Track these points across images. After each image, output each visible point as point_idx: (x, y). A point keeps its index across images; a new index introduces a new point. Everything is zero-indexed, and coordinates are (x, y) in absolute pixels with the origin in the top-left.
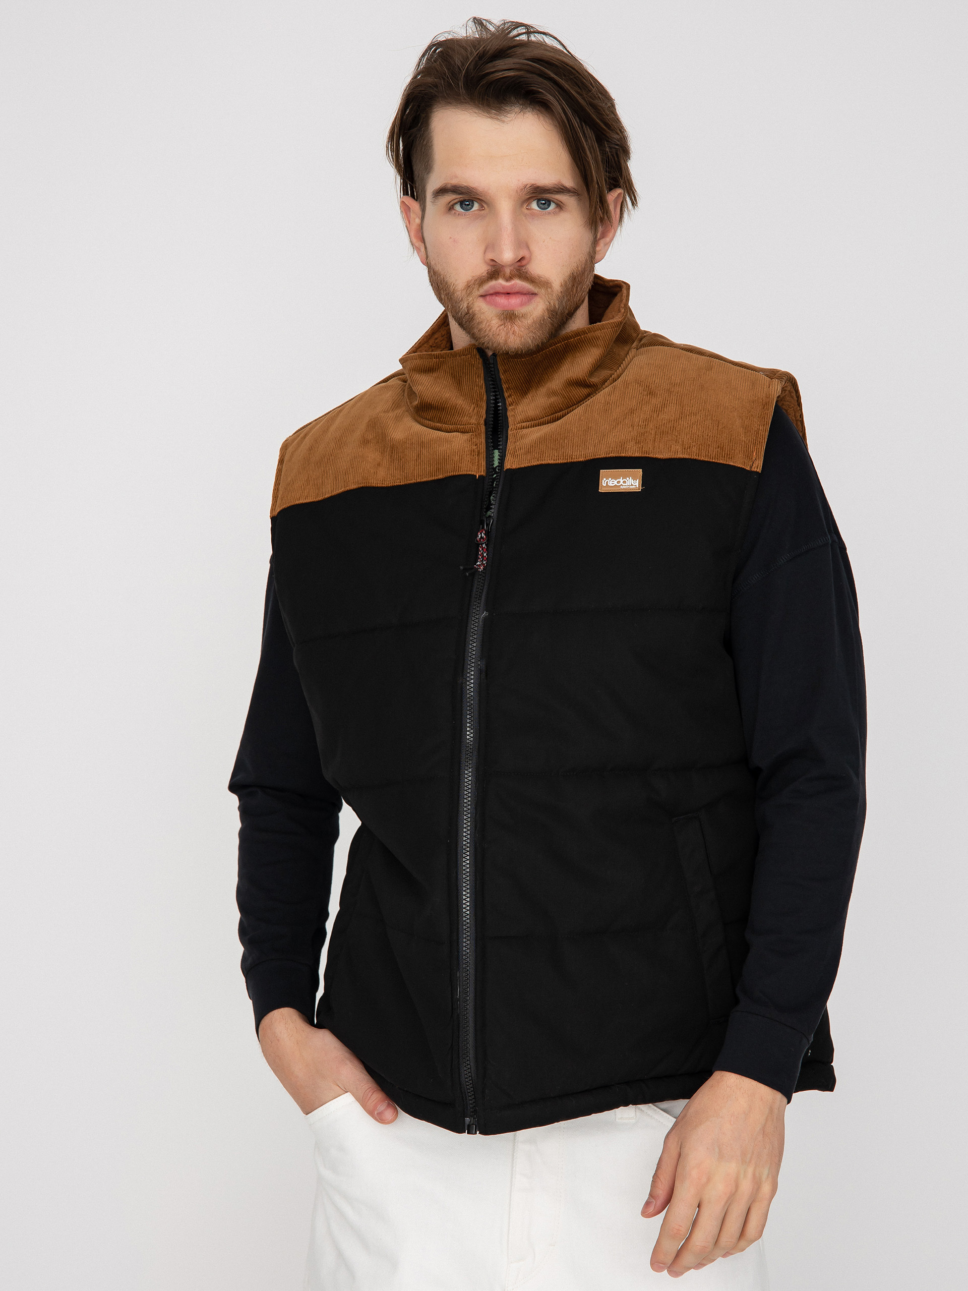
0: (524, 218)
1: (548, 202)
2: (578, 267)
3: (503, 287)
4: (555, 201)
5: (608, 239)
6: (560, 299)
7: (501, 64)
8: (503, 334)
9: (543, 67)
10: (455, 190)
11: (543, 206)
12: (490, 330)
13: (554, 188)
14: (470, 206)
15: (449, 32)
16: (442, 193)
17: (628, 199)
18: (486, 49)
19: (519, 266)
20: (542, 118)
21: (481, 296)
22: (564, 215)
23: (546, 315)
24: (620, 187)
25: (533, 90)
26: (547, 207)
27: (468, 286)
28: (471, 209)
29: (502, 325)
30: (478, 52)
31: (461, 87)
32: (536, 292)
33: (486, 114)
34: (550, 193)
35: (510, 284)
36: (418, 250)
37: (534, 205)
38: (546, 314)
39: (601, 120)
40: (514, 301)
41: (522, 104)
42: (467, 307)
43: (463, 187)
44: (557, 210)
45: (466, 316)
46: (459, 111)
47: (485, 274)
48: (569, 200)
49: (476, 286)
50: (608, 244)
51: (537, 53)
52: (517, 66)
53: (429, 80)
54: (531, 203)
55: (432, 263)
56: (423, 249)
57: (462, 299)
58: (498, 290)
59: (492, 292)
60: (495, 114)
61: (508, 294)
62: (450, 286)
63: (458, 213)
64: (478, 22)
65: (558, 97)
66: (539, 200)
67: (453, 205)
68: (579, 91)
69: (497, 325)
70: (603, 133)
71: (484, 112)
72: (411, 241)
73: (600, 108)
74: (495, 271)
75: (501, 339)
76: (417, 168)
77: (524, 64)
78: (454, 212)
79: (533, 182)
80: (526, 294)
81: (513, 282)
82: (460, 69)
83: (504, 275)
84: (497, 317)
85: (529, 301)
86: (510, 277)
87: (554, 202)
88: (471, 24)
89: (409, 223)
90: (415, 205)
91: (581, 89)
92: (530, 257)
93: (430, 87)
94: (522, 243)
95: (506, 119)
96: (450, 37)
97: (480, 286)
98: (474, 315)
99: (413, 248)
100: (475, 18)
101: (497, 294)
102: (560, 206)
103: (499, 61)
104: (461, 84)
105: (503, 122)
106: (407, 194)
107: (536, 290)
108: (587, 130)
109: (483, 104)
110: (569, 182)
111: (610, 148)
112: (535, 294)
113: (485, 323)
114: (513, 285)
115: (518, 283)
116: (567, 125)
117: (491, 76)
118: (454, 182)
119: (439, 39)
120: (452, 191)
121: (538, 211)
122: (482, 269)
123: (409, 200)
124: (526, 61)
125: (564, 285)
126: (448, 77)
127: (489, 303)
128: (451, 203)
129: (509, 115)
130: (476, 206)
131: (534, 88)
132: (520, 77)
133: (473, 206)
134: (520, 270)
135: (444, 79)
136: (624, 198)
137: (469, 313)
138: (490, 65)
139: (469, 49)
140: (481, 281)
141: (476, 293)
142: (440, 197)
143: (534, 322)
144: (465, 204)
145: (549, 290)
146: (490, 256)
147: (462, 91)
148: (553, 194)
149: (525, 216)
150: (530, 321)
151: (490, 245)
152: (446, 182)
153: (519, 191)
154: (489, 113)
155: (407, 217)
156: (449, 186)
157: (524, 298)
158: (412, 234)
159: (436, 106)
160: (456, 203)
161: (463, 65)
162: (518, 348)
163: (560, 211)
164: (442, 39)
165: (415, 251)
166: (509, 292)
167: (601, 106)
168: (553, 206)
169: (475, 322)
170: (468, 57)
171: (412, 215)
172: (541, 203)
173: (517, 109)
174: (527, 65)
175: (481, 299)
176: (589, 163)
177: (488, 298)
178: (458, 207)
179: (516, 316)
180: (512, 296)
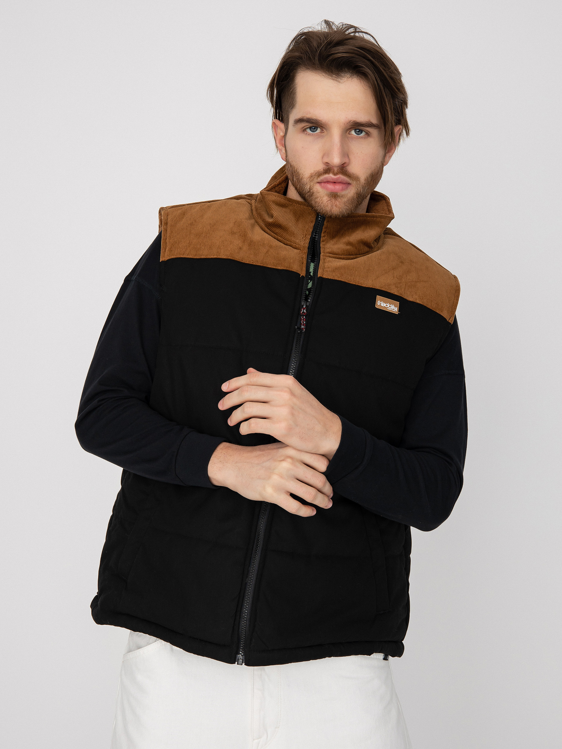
0: (347, 139)
1: (361, 131)
2: (375, 170)
3: (332, 179)
4: (365, 130)
5: (391, 154)
6: (363, 187)
7: (341, 49)
8: (330, 206)
9: (365, 52)
10: (309, 121)
11: (358, 133)
12: (322, 203)
13: (366, 123)
14: (315, 129)
15: (310, 27)
16: (300, 122)
17: (404, 131)
18: (332, 40)
19: (342, 167)
20: (362, 82)
21: (318, 183)
22: (370, 140)
23: (355, 196)
24: (401, 125)
25: (359, 65)
26: (360, 133)
27: (311, 176)
28: (316, 131)
29: (330, 200)
30: (327, 41)
31: (317, 60)
32: (351, 183)
33: (330, 77)
34: (363, 126)
35: (336, 177)
36: (280, 151)
37: (353, 132)
39: (395, 86)
40: (338, 187)
41: (351, 73)
42: (309, 188)
43: (313, 120)
44: (366, 136)
45: (308, 193)
46: (314, 74)
47: (322, 170)
48: (374, 132)
49: (316, 177)
50: (390, 157)
51: (362, 44)
52: (351, 51)
53: (297, 54)
54: (351, 130)
55: (290, 160)
56: (284, 151)
57: (307, 183)
58: (329, 180)
59: (325, 181)
60: (335, 77)
61: (335, 183)
62: (300, 175)
63: (308, 134)
64: (327, 22)
65: (373, 71)
66: (355, 130)
67: (306, 129)
68: (385, 68)
69: (326, 200)
70: (395, 94)
71: (328, 75)
72: (276, 146)
73: (395, 79)
74: (328, 170)
75: (328, 209)
76: (285, 105)
77: (354, 50)
78: (306, 132)
79: (354, 119)
80: (345, 184)
81: (338, 176)
82: (316, 50)
83: (333, 172)
84: (326, 195)
85: (347, 188)
86: (337, 173)
87: (365, 132)
88: (323, 23)
89: (276, 135)
90: (282, 126)
91: (385, 67)
92: (349, 162)
93: (297, 58)
94: (345, 154)
95: (341, 81)
96: (310, 30)
97: (318, 177)
98: (313, 193)
99: (277, 150)
100: (325, 20)
101: (328, 182)
102: (368, 134)
103: (340, 47)
104: (317, 58)
105: (339, 82)
106: (276, 118)
107: (350, 182)
108: (387, 91)
109: (328, 71)
110: (374, 121)
111: (398, 102)
112: (349, 184)
113: (319, 198)
114: (338, 178)
115: (341, 177)
116: (377, 87)
117: (335, 55)
118: (309, 116)
119: (304, 31)
120: (306, 121)
121: (355, 136)
122: (321, 167)
123: (278, 122)
124: (356, 48)
125: (366, 180)
126: (309, 54)
127: (323, 187)
128: (306, 127)
129: (343, 78)
130: (319, 130)
131: (359, 64)
132: (353, 57)
133: (317, 130)
134: (343, 169)
135: (306, 55)
136: (402, 131)
137: (310, 192)
138: (334, 49)
139: (322, 38)
140: (319, 174)
141: (316, 180)
142: (298, 124)
143: (348, 200)
144: (312, 128)
145: (358, 182)
146: (326, 160)
147: (317, 62)
148: (365, 127)
149: (348, 138)
150: (346, 199)
151: (326, 154)
152: (303, 115)
153: (346, 124)
154: (332, 76)
155: (276, 132)
156: (305, 118)
157: (344, 186)
158: (278, 142)
159: (299, 70)
160: (308, 128)
161: (318, 47)
162: (337, 214)
164: (306, 31)
165: (278, 152)
166: (335, 181)
167: (395, 78)
168: (363, 133)
169: (313, 197)
170: (321, 44)
171: (279, 131)
172: (357, 131)
173: (348, 76)
174: (357, 51)
175: (318, 185)
176: (387, 110)
177: (323, 184)
178: (308, 131)
179: (338, 196)
180: (337, 184)
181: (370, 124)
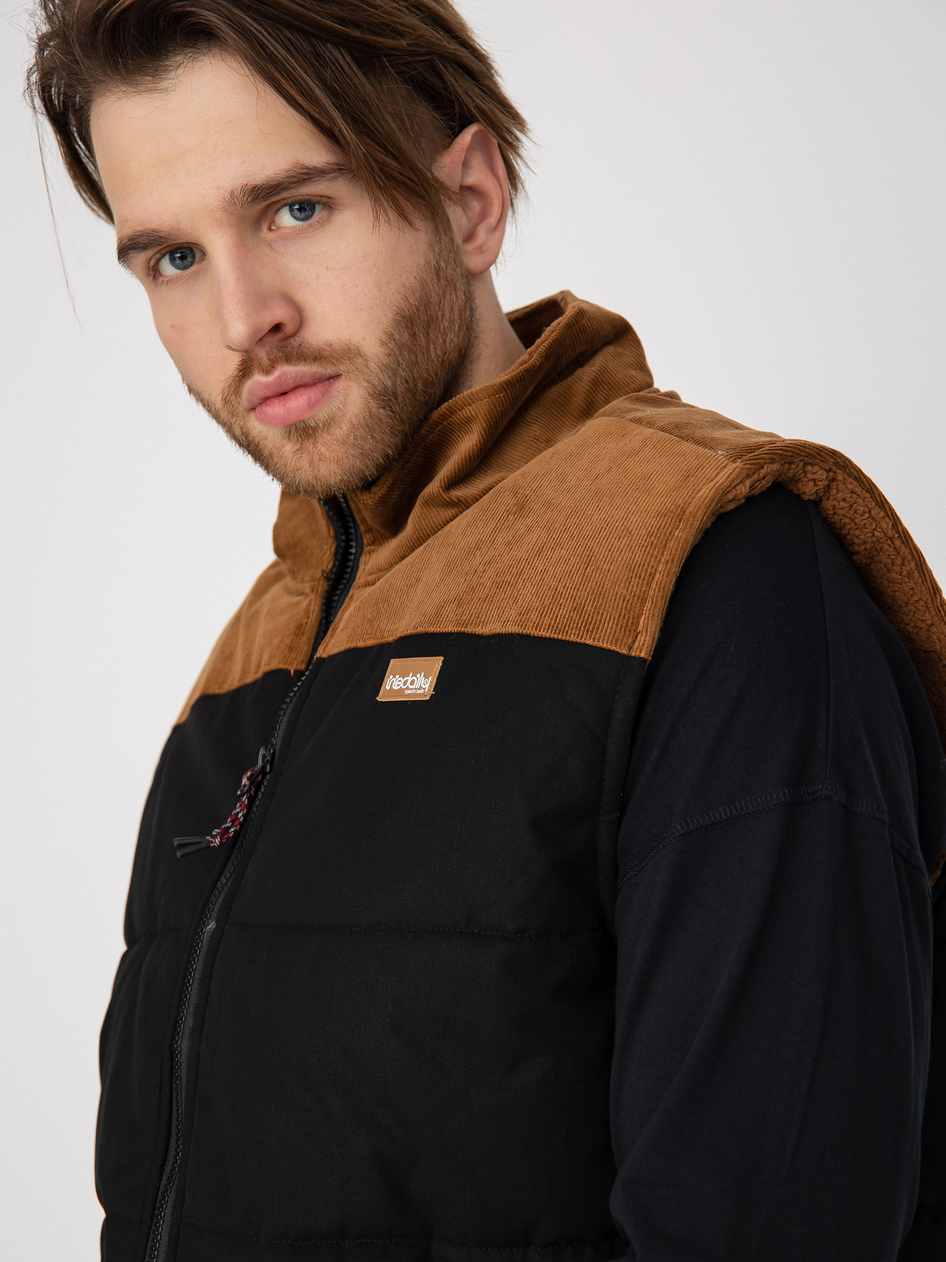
0: (266, 248)
1: (307, 205)
3: (267, 386)
4: (316, 198)
11: (302, 215)
19: (281, 340)
20: (229, 58)
21: (248, 410)
22: (342, 218)
26: (311, 213)
29: (298, 450)
32: (335, 373)
34: (297, 187)
35: (273, 377)
37: (283, 220)
38: (373, 405)
40: (297, 403)
44: (328, 213)
49: (235, 396)
54: (273, 217)
59: (256, 399)
61: (284, 394)
63: (169, 280)
67: (155, 268)
69: (292, 453)
74: (245, 365)
78: (162, 279)
80: (315, 384)
81: (277, 373)
83: (260, 365)
84: (283, 440)
85: (327, 395)
86: (270, 364)
87: (315, 201)
92: (300, 315)
97: (238, 394)
102: (329, 204)
105: (166, 90)
107: (330, 370)
112: (336, 377)
114: (280, 377)
115: (288, 371)
121: (296, 226)
122: (234, 364)
125: (388, 341)
127: (264, 419)
128: (151, 266)
134: (285, 345)
140: (237, 386)
143: (355, 427)
148: (303, 186)
150: (345, 427)
153: (231, 207)
154: (134, 84)
157: (313, 393)
163: (331, 214)
166: (279, 391)
168: (318, 208)
172: (296, 210)
173: (182, 59)
175: (250, 416)
177: (258, 411)
178: (167, 267)
179: (315, 430)
180: (288, 396)
181: (301, 171)
